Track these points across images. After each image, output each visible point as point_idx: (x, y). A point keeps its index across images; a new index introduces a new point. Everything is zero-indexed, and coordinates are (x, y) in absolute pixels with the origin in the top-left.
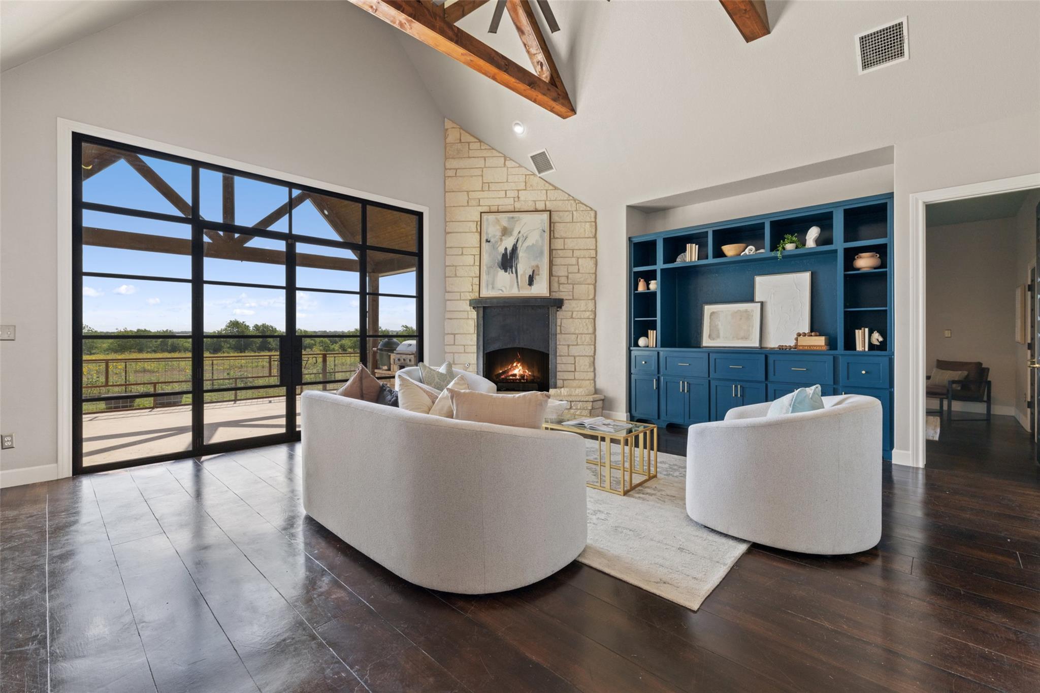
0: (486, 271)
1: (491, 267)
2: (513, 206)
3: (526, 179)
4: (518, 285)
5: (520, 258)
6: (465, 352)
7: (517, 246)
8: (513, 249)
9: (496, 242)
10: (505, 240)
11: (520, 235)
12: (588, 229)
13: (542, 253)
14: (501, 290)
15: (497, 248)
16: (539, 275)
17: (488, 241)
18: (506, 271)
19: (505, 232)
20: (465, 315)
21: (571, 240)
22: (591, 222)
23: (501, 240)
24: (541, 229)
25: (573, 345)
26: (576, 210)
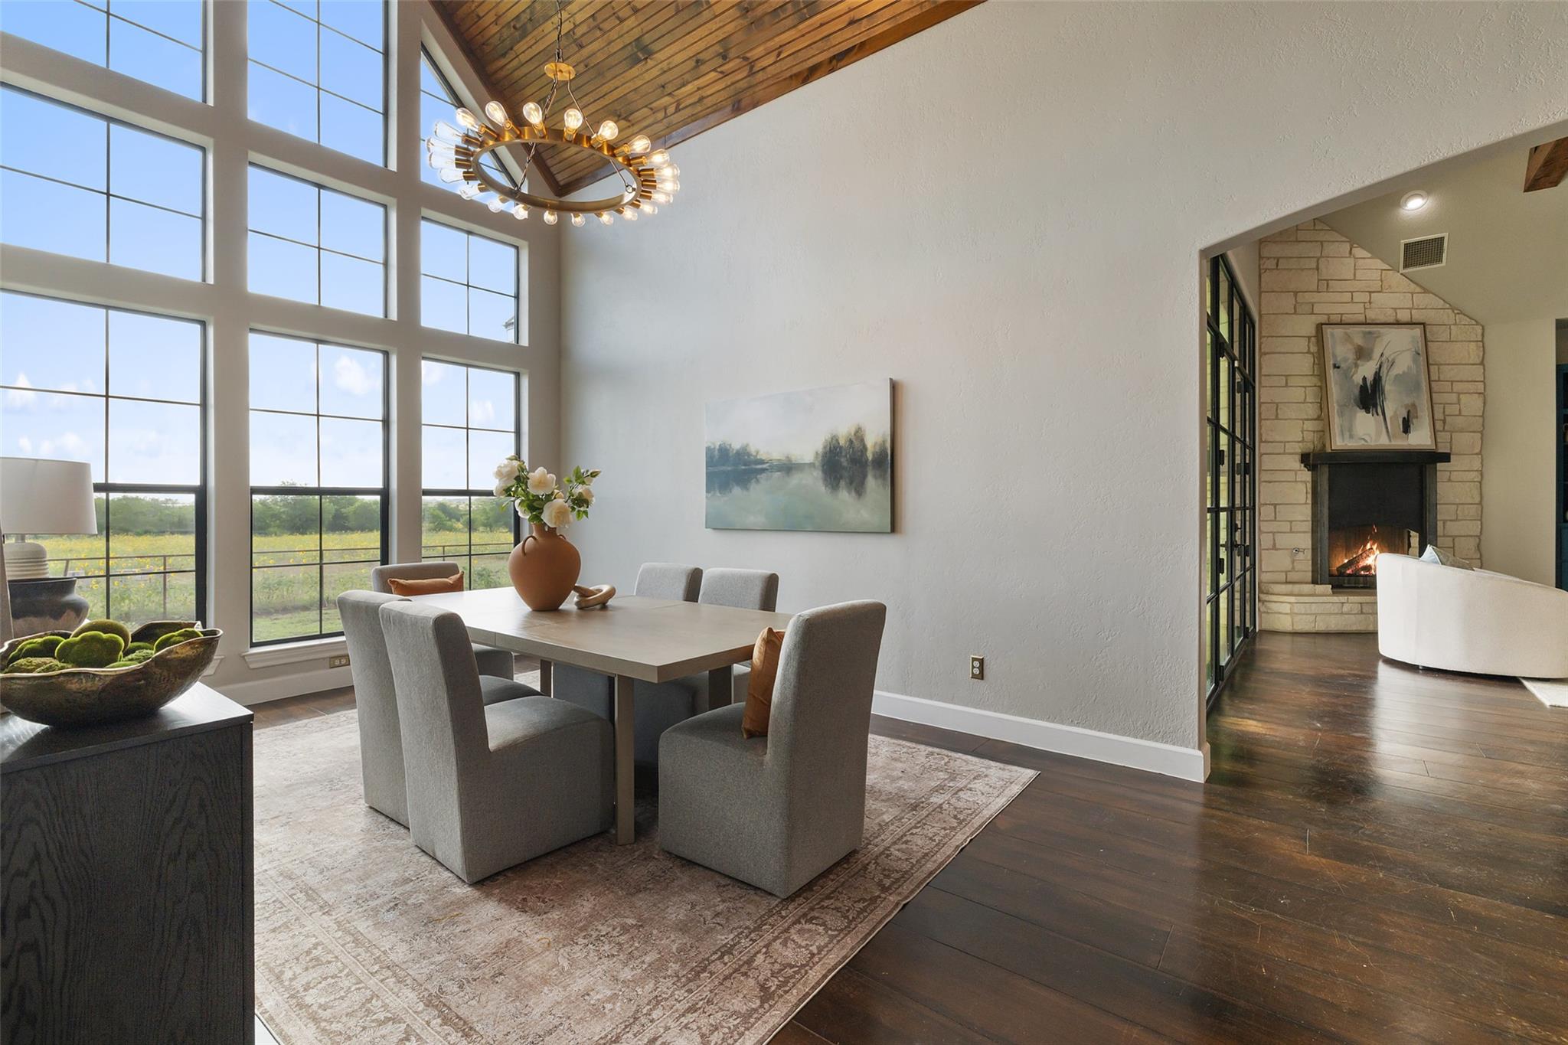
0: (1338, 412)
1: (1345, 405)
2: (1363, 315)
3: (1381, 275)
4: (1388, 432)
5: (1386, 392)
6: (1291, 532)
7: (1381, 375)
8: (1375, 378)
9: (1349, 368)
10: (1362, 365)
11: (1384, 358)
12: (1473, 352)
13: (1417, 387)
14: (1363, 439)
15: (1352, 377)
16: (1417, 417)
17: (1336, 367)
18: (1368, 412)
19: (1362, 354)
20: (1291, 476)
21: (1450, 367)
22: (1477, 341)
23: (1356, 366)
24: (1413, 350)
25: (1451, 520)
26: (1455, 324)
